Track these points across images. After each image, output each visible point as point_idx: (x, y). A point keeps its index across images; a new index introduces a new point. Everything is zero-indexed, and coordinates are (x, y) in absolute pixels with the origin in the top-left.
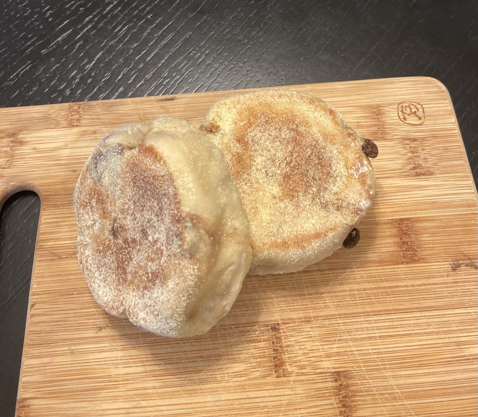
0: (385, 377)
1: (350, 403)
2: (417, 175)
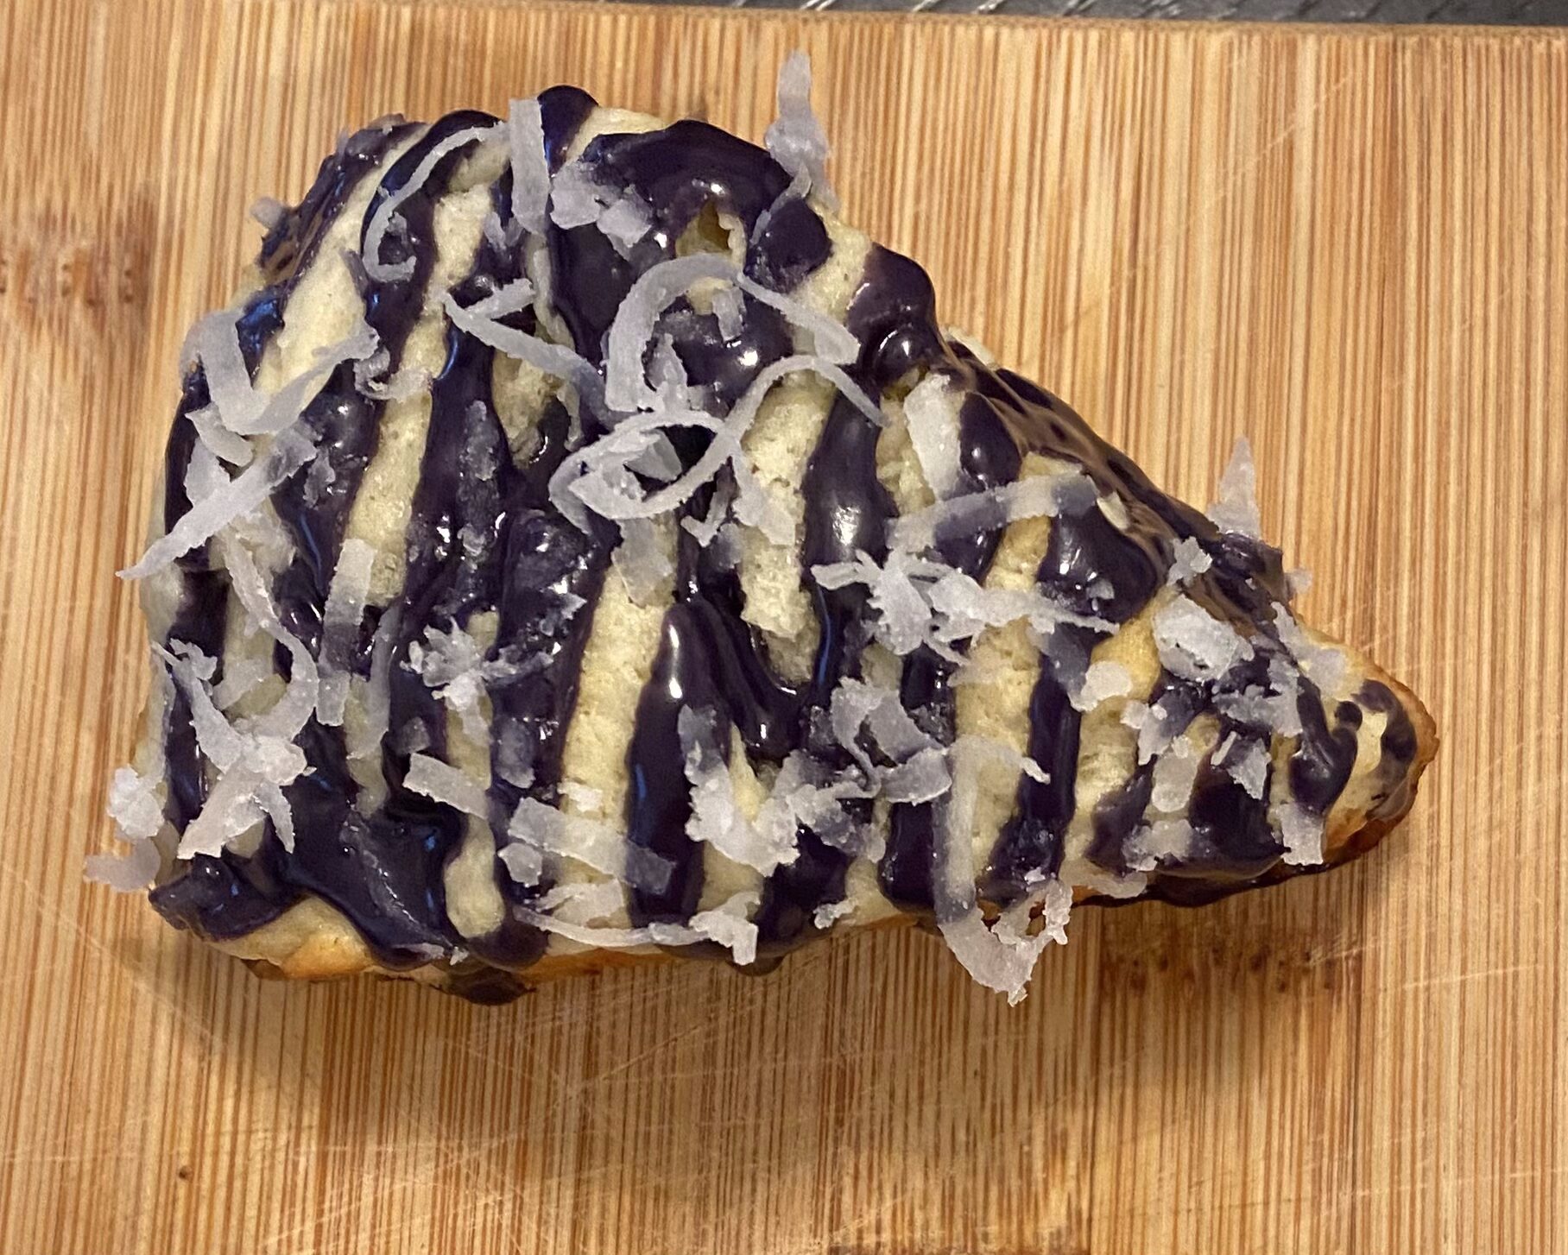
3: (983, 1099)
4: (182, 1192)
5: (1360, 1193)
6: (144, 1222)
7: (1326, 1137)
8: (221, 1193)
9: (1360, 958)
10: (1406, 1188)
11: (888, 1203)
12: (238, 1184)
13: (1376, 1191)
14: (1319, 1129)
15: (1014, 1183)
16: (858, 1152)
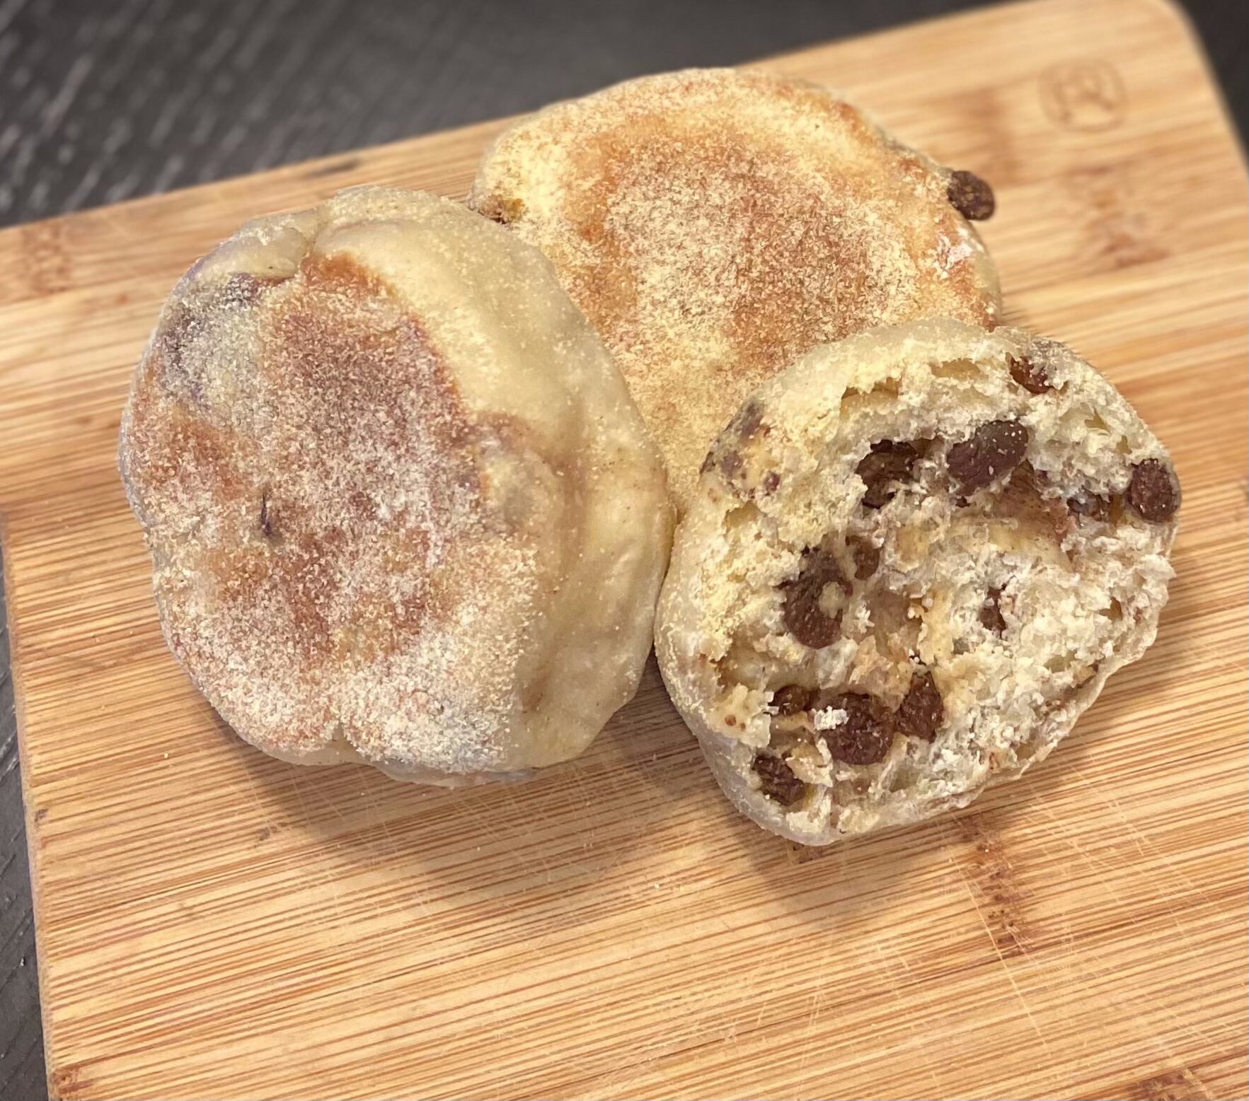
0: (1101, 807)
1: (1013, 891)
2: (1123, 265)
5: (897, 992)
7: (921, 964)
10: (908, 1017)
13: (902, 1001)
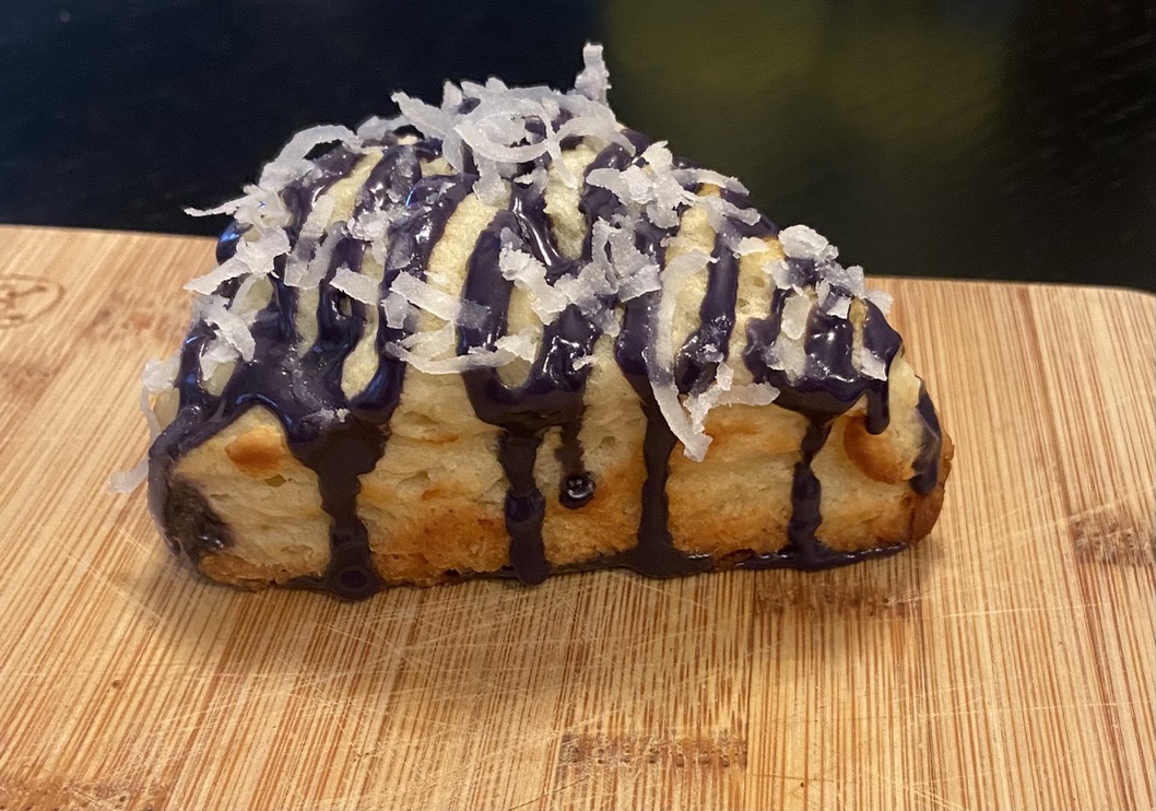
3: (675, 661)
4: (112, 693)
5: (932, 715)
6: (79, 709)
8: (139, 696)
9: (920, 602)
10: (964, 713)
11: (607, 713)
12: (152, 692)
13: (943, 714)
14: (902, 681)
15: (695, 704)
16: (588, 686)
